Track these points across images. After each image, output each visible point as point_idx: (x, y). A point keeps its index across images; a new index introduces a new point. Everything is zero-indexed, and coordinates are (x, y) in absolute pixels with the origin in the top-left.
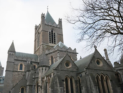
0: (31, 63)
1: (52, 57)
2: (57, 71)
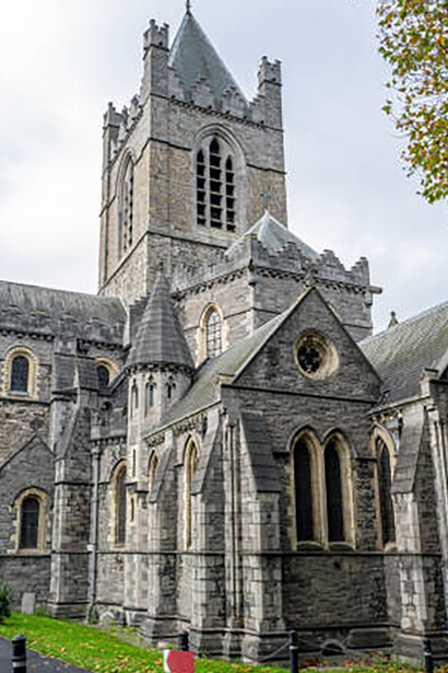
0: (79, 350)
1: (211, 311)
2: (242, 395)
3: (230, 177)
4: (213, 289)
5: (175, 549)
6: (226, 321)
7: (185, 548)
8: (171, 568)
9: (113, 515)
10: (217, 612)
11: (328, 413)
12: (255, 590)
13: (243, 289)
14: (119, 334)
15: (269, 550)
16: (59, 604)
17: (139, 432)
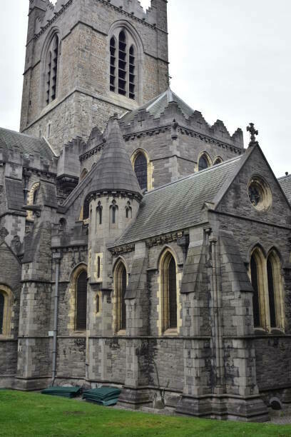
0: (24, 175)
1: (140, 156)
2: (221, 219)
3: (132, 59)
4: (141, 139)
5: (149, 334)
6: (152, 163)
7: (160, 334)
8: (145, 349)
9: (73, 307)
10: (206, 383)
11: (268, 235)
12: (239, 365)
13: (167, 140)
14: (54, 165)
15: (249, 335)
16: (28, 379)
17: (105, 243)
